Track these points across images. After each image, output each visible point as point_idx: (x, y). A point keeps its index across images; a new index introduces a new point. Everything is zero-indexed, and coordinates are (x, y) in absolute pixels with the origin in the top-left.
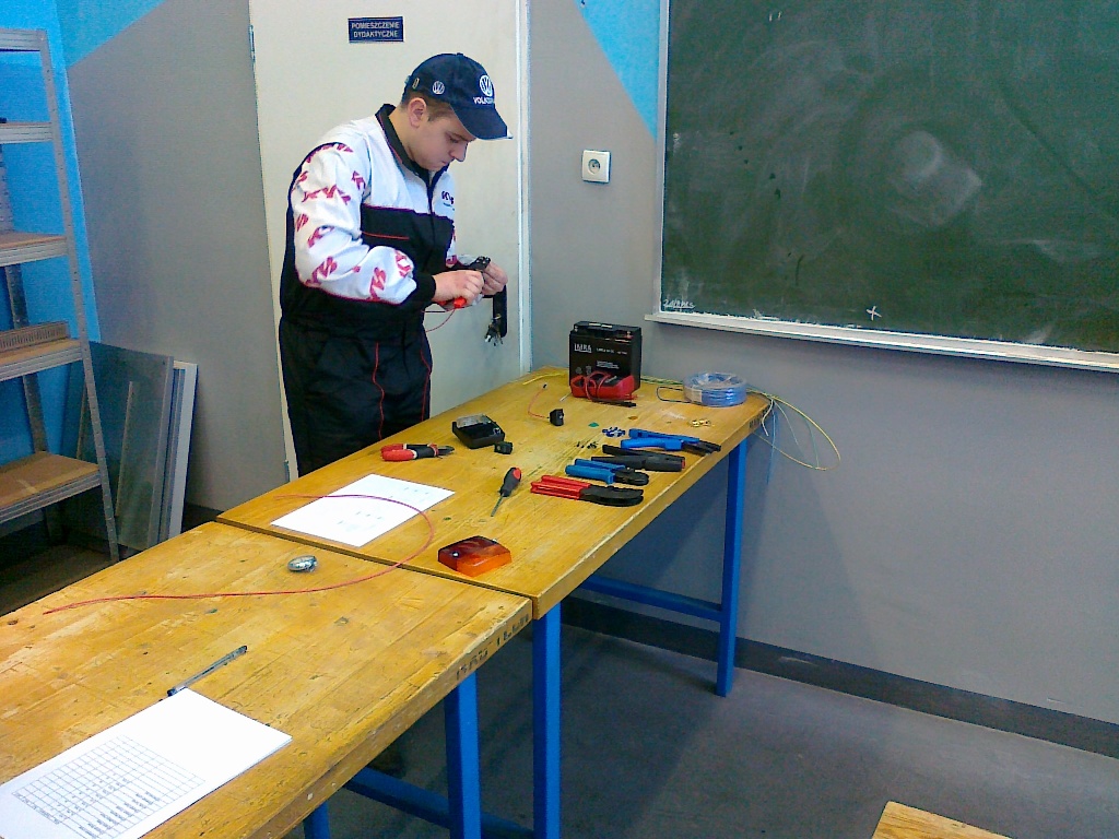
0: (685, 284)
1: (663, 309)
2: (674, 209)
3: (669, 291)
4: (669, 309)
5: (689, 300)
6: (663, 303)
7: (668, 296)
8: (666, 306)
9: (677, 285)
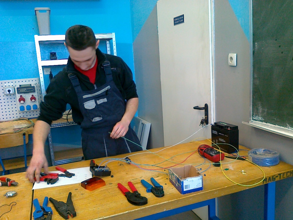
0: (260, 109)
1: (253, 120)
2: (256, 76)
3: (255, 112)
4: (255, 120)
5: (262, 117)
6: (253, 117)
7: (254, 114)
8: (254, 118)
9: (257, 109)
